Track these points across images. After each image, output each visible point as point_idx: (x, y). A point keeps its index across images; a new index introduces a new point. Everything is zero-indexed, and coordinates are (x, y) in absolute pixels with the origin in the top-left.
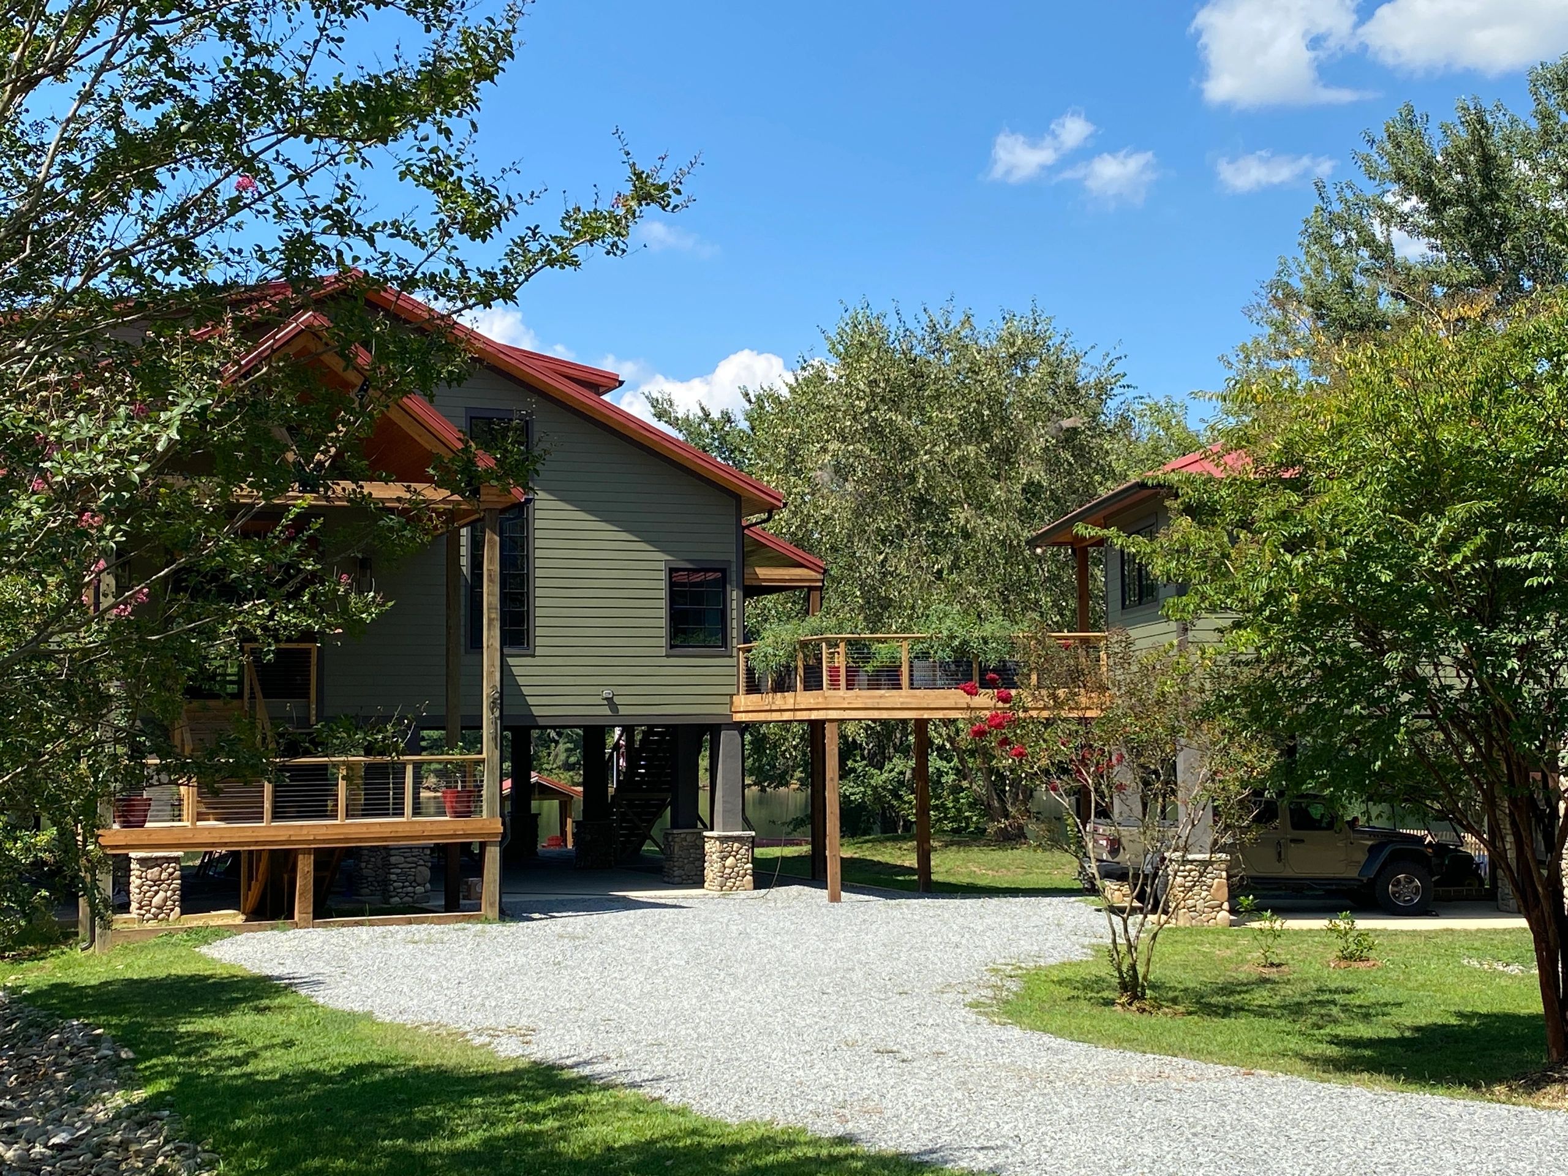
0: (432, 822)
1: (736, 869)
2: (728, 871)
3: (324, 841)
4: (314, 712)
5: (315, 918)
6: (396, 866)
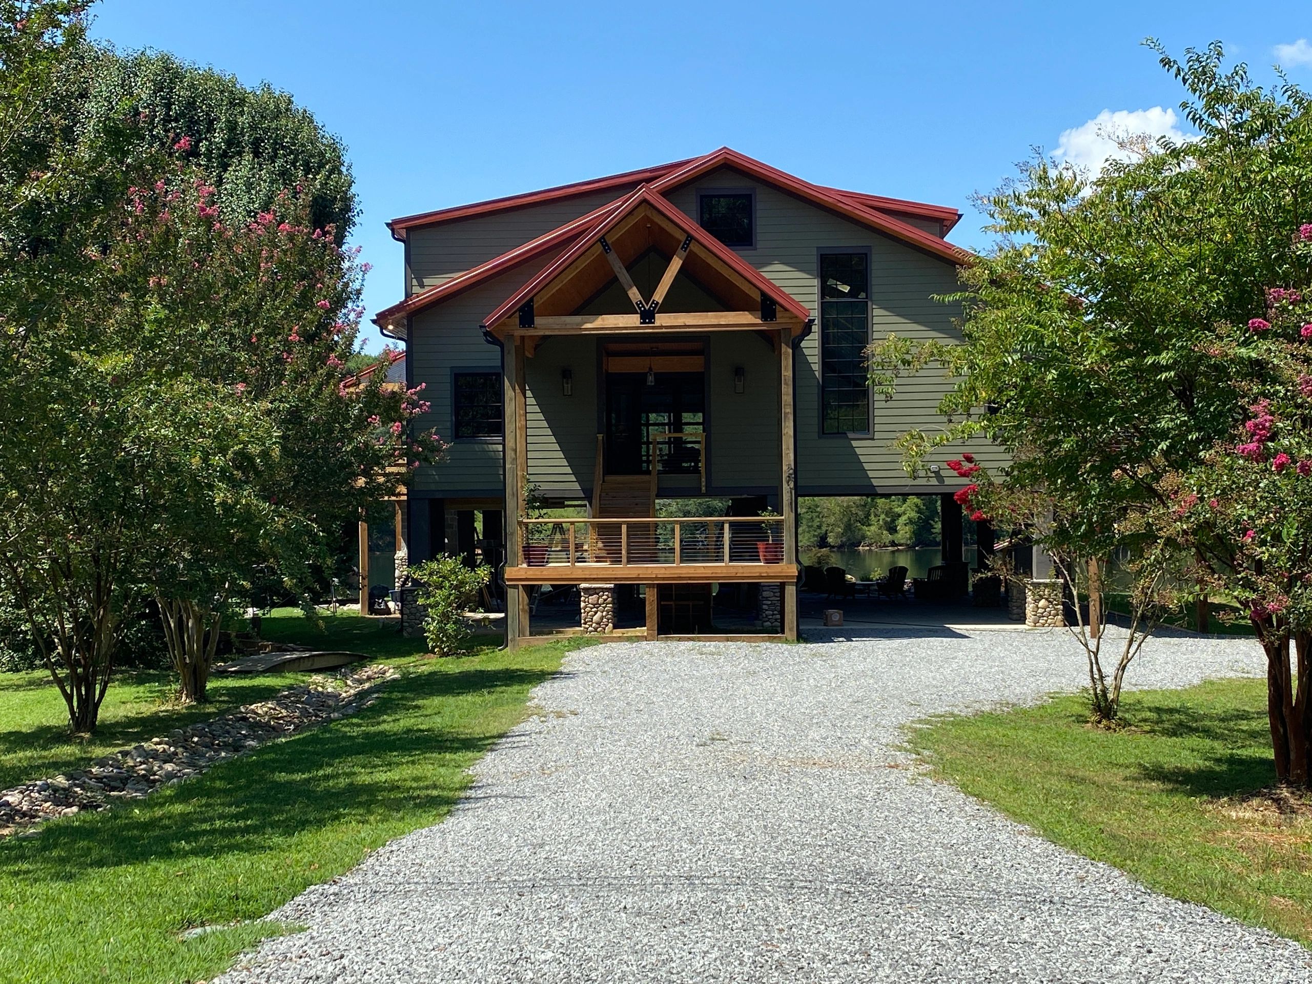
0: (742, 567)
1: (1048, 610)
2: (1040, 611)
3: (664, 579)
4: (704, 484)
5: (658, 634)
6: (767, 599)
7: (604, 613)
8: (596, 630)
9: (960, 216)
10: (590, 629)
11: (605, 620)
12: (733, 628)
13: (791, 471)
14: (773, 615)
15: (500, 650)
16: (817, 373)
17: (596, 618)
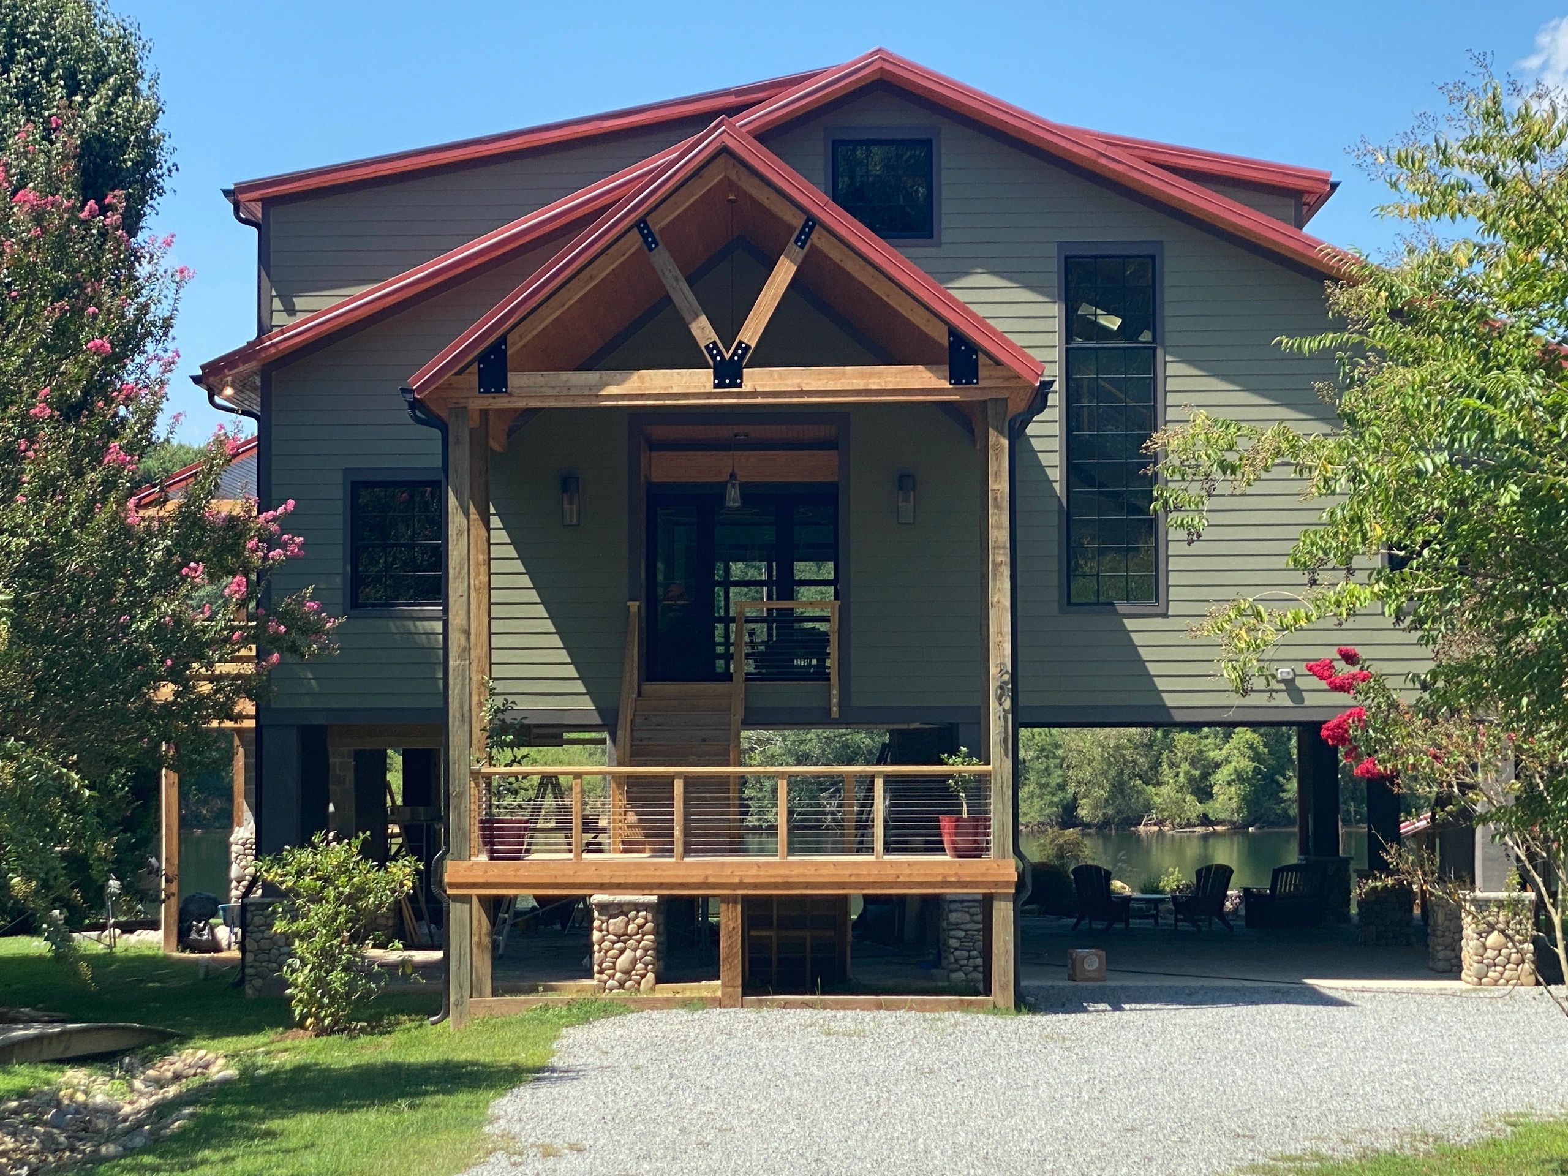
0: (909, 864)
1: (1504, 951)
2: (1490, 953)
3: (755, 886)
4: (835, 701)
5: (744, 994)
6: (957, 926)
7: (639, 953)
8: (621, 985)
9: (1334, 186)
10: (611, 983)
11: (639, 966)
12: (891, 983)
13: (1007, 677)
14: (968, 958)
15: (433, 1024)
16: (1057, 486)
17: (623, 962)
